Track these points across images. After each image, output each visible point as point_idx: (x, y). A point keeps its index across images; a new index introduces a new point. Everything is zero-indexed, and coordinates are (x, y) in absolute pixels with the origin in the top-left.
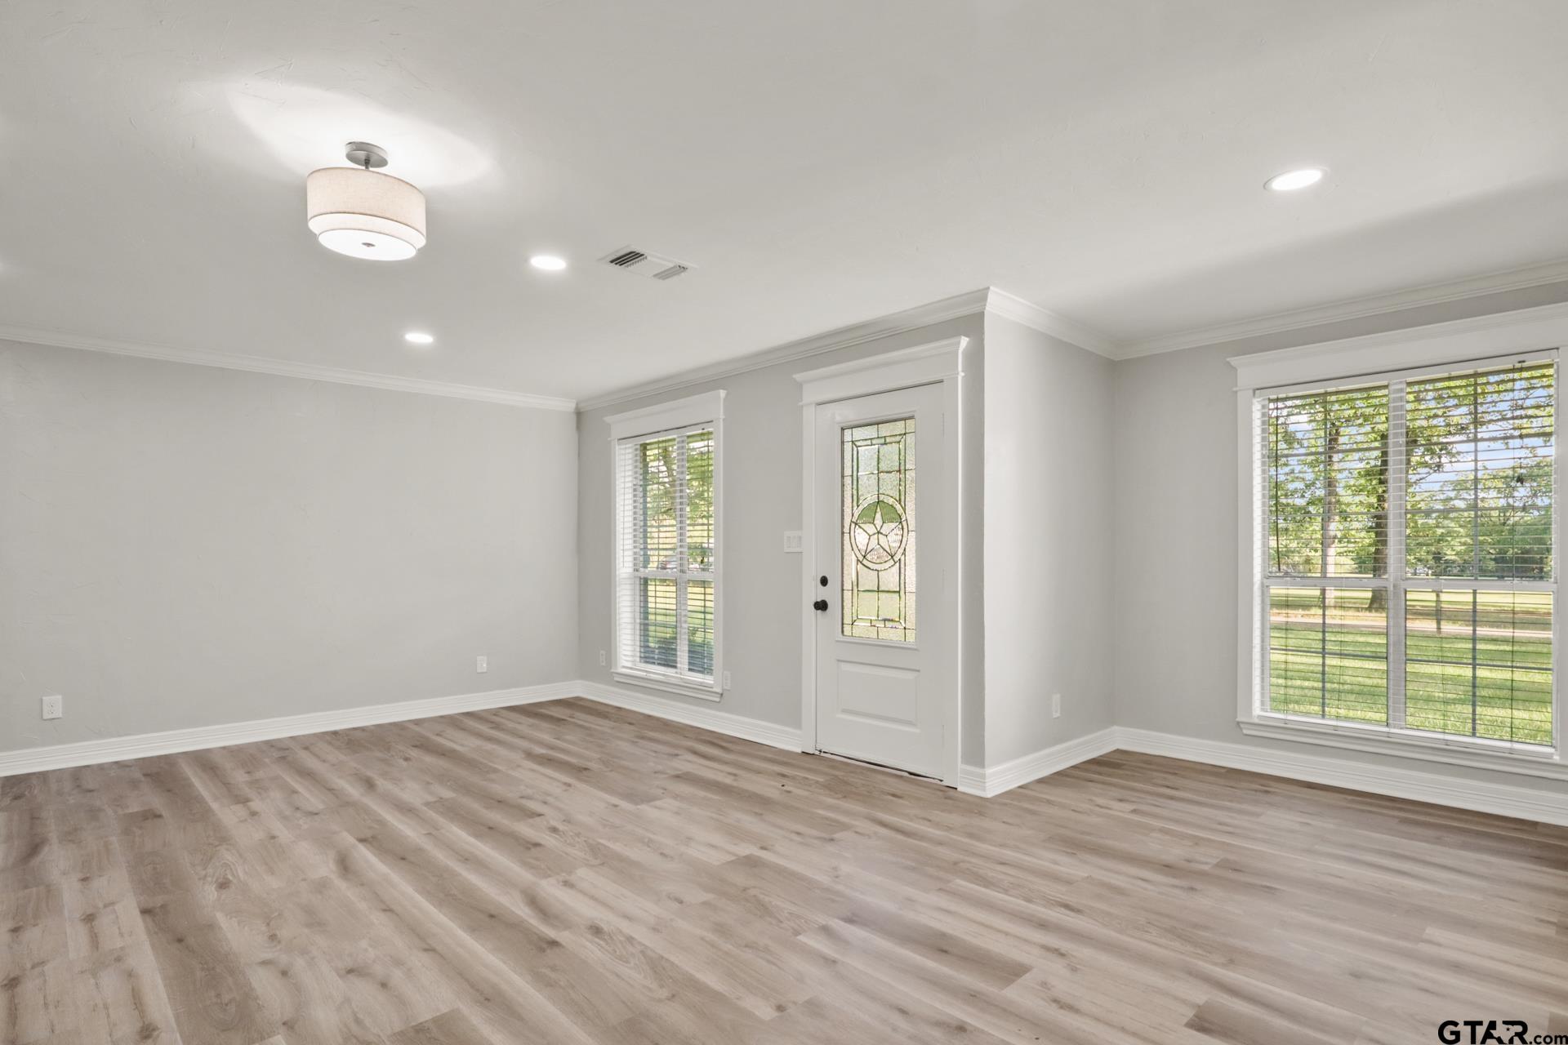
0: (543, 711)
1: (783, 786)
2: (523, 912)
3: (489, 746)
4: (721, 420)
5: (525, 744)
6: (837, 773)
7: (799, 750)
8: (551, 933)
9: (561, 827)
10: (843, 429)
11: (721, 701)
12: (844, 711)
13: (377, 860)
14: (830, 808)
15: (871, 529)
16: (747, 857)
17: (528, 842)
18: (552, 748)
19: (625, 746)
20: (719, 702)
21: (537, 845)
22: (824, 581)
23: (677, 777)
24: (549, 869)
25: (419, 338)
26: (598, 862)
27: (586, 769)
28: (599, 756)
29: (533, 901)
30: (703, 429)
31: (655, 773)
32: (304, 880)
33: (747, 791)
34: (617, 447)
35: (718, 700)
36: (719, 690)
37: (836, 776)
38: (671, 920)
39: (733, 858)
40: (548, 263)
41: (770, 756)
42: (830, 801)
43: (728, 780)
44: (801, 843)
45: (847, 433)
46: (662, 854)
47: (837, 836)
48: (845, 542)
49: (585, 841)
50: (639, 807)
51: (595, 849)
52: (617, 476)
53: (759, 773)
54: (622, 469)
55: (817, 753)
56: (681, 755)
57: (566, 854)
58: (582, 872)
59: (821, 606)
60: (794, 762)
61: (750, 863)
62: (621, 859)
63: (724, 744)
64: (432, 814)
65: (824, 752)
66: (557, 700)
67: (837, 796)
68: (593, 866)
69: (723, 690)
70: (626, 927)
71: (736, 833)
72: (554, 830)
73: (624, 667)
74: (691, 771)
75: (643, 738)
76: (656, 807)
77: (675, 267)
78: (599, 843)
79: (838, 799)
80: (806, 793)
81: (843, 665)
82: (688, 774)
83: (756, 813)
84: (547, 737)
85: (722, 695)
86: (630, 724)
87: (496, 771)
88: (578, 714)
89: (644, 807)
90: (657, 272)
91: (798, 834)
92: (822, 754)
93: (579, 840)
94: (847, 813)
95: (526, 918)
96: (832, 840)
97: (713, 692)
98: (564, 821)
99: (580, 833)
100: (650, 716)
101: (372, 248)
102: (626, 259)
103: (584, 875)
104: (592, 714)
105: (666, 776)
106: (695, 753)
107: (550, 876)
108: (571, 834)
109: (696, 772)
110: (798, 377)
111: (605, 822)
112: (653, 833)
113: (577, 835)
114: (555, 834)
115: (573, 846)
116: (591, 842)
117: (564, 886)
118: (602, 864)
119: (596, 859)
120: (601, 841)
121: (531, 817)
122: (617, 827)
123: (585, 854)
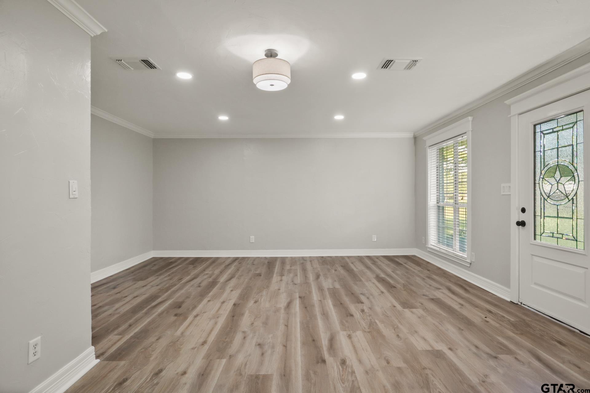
0: (397, 260)
1: (486, 317)
2: (324, 342)
3: (366, 270)
4: (470, 131)
5: (378, 271)
6: (525, 318)
7: (509, 300)
8: (326, 356)
9: (366, 310)
10: (535, 126)
11: (470, 266)
12: (536, 284)
13: (298, 305)
14: (508, 338)
15: (553, 181)
16: (438, 351)
17: (350, 314)
18: (389, 275)
19: (418, 280)
20: (469, 267)
21: (352, 316)
22: (523, 210)
23: (432, 299)
24: (348, 327)
25: (339, 117)
27: (395, 287)
28: (404, 282)
29: (332, 340)
30: (462, 137)
31: (424, 295)
32: (275, 307)
33: (463, 315)
34: (428, 150)
35: (469, 266)
36: (469, 261)
37: (524, 320)
38: (378, 370)
39: (430, 349)
40: (359, 76)
41: (489, 299)
42: (511, 334)
43: (456, 307)
44: (475, 353)
45: (538, 127)
46: (398, 336)
47: (501, 356)
48: (536, 189)
49: (371, 319)
50: (404, 310)
51: (372, 324)
52: (429, 162)
53: (477, 307)
54: (430, 159)
55: (520, 304)
56: (442, 289)
57: (359, 323)
58: (359, 334)
59: (521, 224)
60: (501, 305)
61: (438, 355)
62: (379, 332)
63: (468, 288)
64: (327, 293)
65: (523, 304)
66: (406, 256)
67: (517, 332)
68: (365, 332)
69: (471, 261)
71: (441, 336)
73: (431, 245)
74: (441, 298)
75: (429, 278)
76: (412, 312)
77: (411, 61)
78: (375, 322)
79: (517, 334)
80: (497, 325)
81: (534, 257)
82: (439, 299)
83: (460, 328)
84: (389, 271)
85: (471, 264)
86: (428, 270)
87: (361, 280)
88: (409, 263)
89: (406, 310)
90: (405, 67)
91: (477, 347)
92: (522, 305)
93: (369, 318)
94: (517, 344)
96: (496, 358)
97: (466, 262)
98: (369, 308)
99: (371, 315)
100: (440, 268)
101: (273, 86)
102: (387, 64)
103: (359, 336)
104: (414, 264)
105: (427, 298)
106: (450, 289)
107: (346, 330)
108: (368, 314)
109: (443, 299)
110: (507, 102)
111: (385, 313)
112: (401, 324)
113: (370, 316)
114: (362, 313)
115: (364, 320)
116: (373, 320)
117: (348, 337)
118: (370, 332)
119: (369, 329)
120: (377, 321)
121: (359, 303)
122: (388, 317)
123: (366, 325)
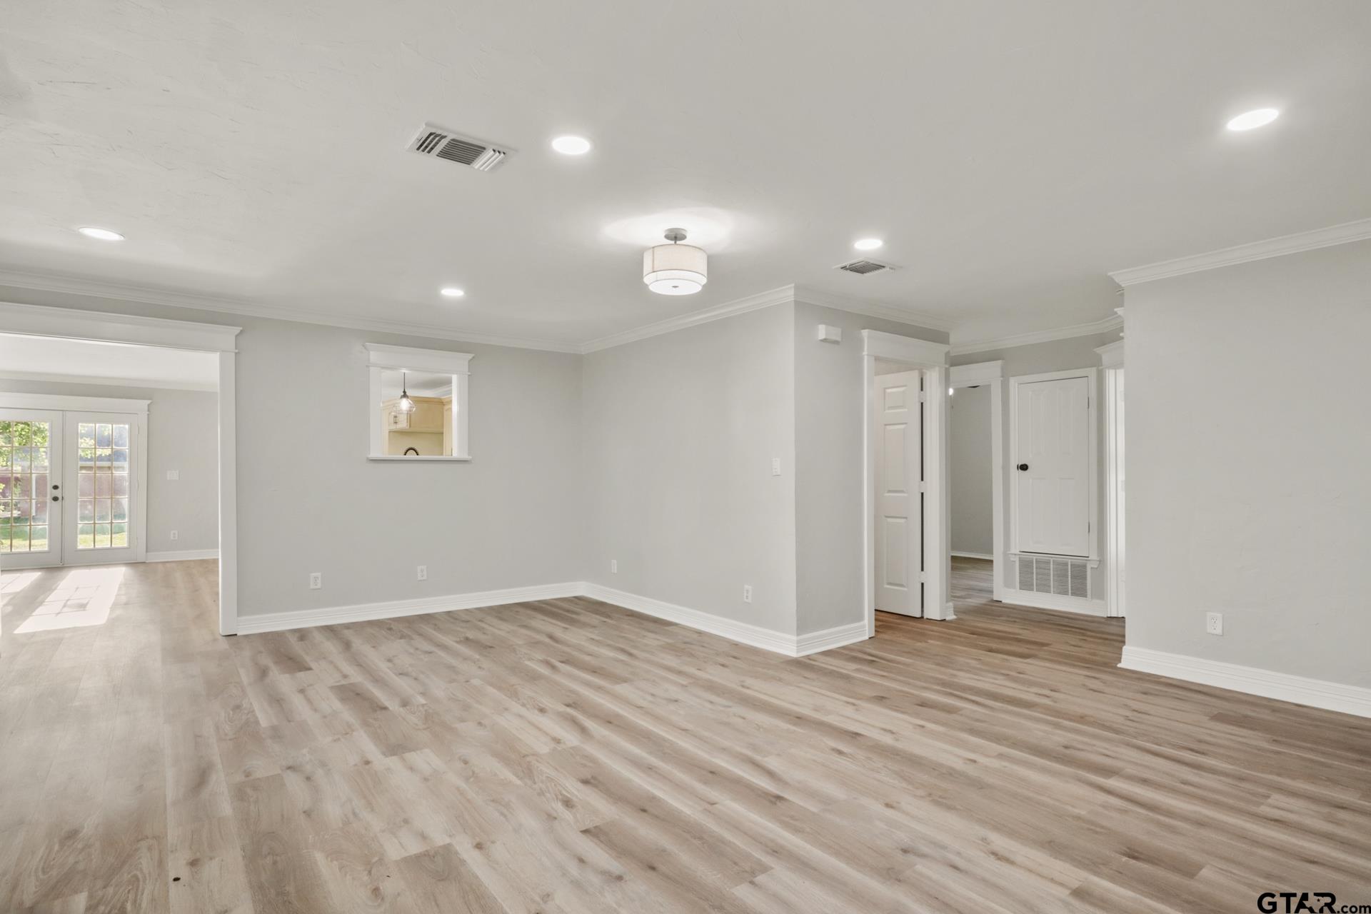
2: (589, 724)
8: (569, 710)
9: (559, 807)
17: (596, 786)
21: (585, 782)
24: (572, 755)
26: (528, 759)
29: (583, 730)
38: (493, 713)
46: (466, 764)
49: (535, 783)
51: (528, 773)
57: (556, 769)
62: (506, 761)
68: (533, 755)
70: (523, 711)
72: (568, 803)
78: (521, 779)
93: (541, 785)
95: (585, 719)
99: (539, 794)
103: (544, 748)
107: (572, 748)
108: (548, 795)
111: (505, 811)
112: (458, 789)
113: (541, 793)
114: (567, 797)
115: (548, 777)
116: (529, 782)
117: (559, 740)
118: (523, 757)
119: (528, 762)
120: (518, 782)
121: (596, 827)
122: (493, 801)
123: (538, 767)
